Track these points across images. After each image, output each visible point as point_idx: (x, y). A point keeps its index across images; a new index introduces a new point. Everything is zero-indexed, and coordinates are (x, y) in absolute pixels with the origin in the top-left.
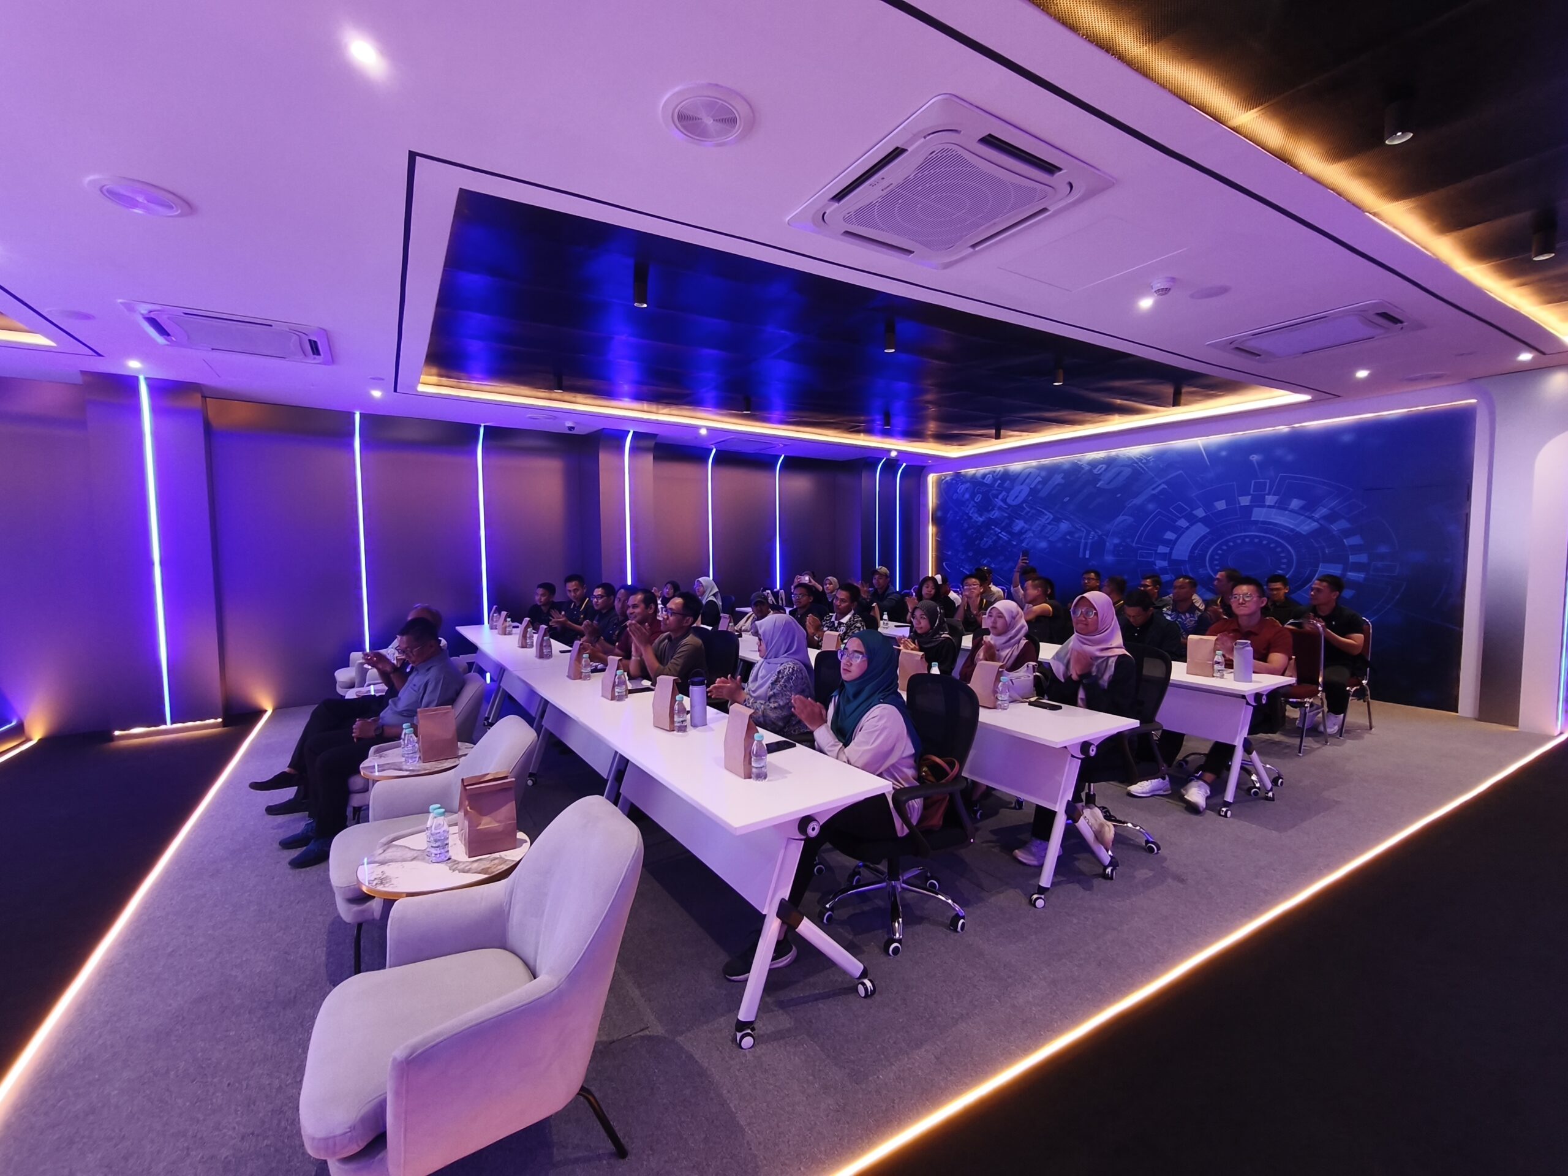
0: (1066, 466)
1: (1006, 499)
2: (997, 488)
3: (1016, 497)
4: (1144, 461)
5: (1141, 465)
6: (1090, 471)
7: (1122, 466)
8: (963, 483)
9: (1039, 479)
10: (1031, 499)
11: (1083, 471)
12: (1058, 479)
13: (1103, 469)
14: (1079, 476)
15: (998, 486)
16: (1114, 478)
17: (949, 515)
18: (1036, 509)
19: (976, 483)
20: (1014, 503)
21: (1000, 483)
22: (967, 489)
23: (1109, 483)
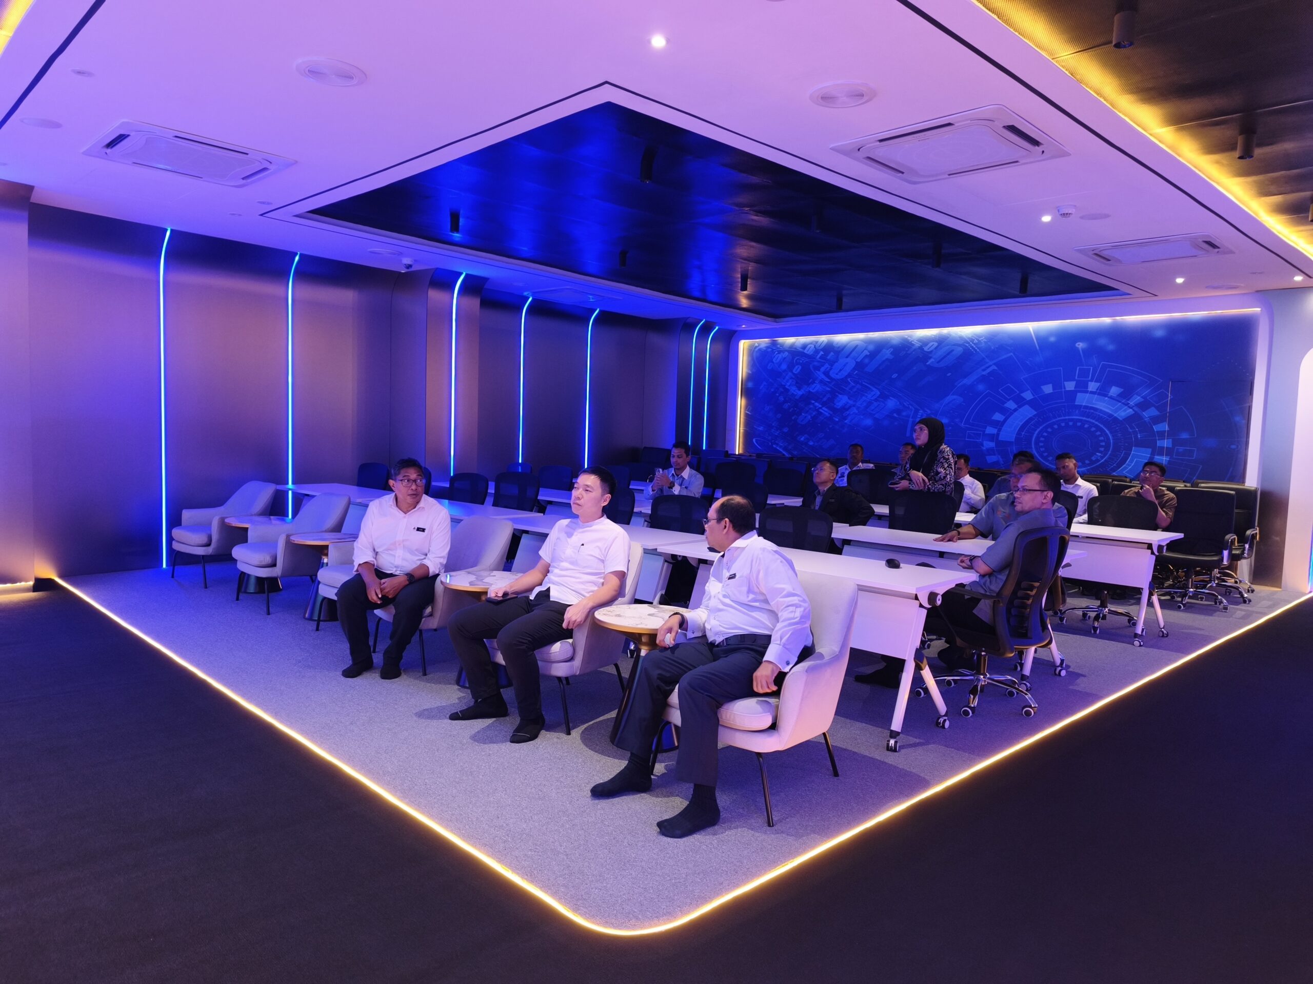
1: (828, 372)
2: (819, 360)
3: (841, 370)
4: (976, 341)
5: (973, 345)
6: (921, 348)
7: (954, 345)
8: (779, 353)
9: (866, 353)
10: (856, 374)
11: (914, 348)
12: (887, 354)
14: (909, 352)
15: (820, 358)
16: (945, 357)
17: (762, 387)
18: (861, 385)
19: (795, 354)
21: (822, 356)
22: (785, 358)
23: (938, 362)
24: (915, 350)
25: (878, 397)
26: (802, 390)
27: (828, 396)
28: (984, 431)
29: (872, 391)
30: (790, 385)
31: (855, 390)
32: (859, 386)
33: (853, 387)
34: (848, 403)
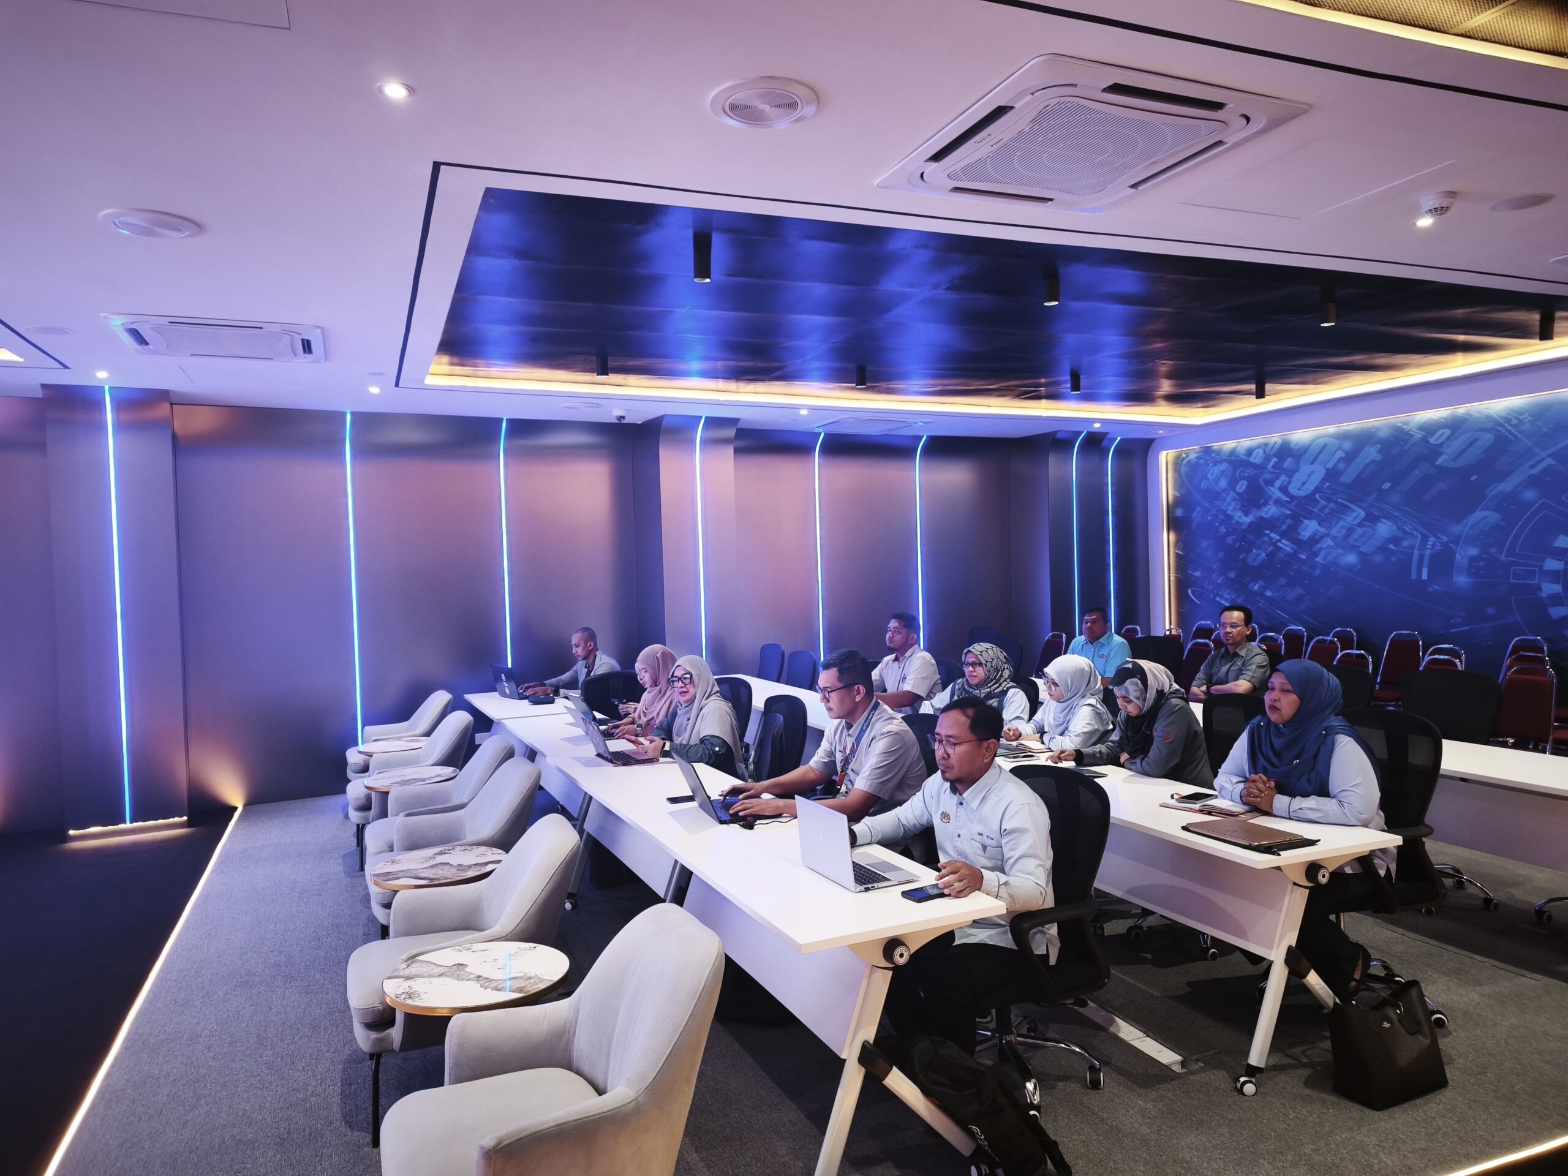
0: (1383, 434)
1: (1286, 487)
2: (1272, 470)
3: (1304, 483)
4: (1514, 421)
5: (1510, 428)
6: (1424, 440)
7: (1477, 431)
8: (1216, 463)
9: (1340, 454)
10: (1328, 486)
11: (1413, 440)
12: (1372, 453)
13: (1445, 436)
14: (1406, 448)
15: (1273, 467)
16: (1465, 450)
17: (1195, 514)
18: (1336, 502)
19: (1238, 463)
20: (1302, 493)
21: (1276, 462)
22: (1223, 471)
23: (1455, 459)
24: (1415, 443)
25: (1364, 520)
26: (1250, 516)
27: (1289, 522)
28: (1542, 566)
29: (1354, 511)
30: (1233, 510)
31: (1327, 511)
32: (1332, 505)
33: (1324, 507)
34: (1318, 531)
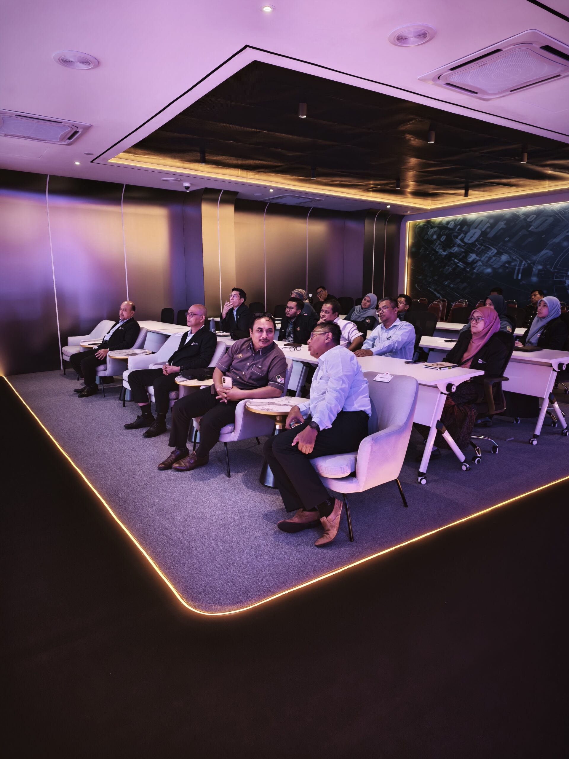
0: (507, 216)
1: (463, 239)
2: (457, 231)
3: (471, 237)
4: (563, 212)
5: (560, 215)
6: (525, 219)
7: (547, 216)
8: (432, 228)
9: (488, 225)
10: (482, 239)
11: (520, 220)
12: (502, 225)
13: (533, 218)
14: (517, 222)
16: (541, 224)
17: (421, 250)
18: (485, 246)
19: (442, 227)
20: (470, 242)
21: (459, 228)
22: (435, 232)
23: (536, 228)
25: (496, 254)
26: (446, 252)
27: (463, 254)
28: (567, 273)
29: (492, 250)
30: (438, 249)
32: (483, 247)
33: (479, 248)
34: (476, 258)
